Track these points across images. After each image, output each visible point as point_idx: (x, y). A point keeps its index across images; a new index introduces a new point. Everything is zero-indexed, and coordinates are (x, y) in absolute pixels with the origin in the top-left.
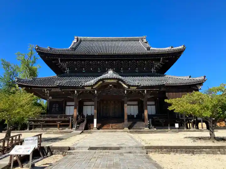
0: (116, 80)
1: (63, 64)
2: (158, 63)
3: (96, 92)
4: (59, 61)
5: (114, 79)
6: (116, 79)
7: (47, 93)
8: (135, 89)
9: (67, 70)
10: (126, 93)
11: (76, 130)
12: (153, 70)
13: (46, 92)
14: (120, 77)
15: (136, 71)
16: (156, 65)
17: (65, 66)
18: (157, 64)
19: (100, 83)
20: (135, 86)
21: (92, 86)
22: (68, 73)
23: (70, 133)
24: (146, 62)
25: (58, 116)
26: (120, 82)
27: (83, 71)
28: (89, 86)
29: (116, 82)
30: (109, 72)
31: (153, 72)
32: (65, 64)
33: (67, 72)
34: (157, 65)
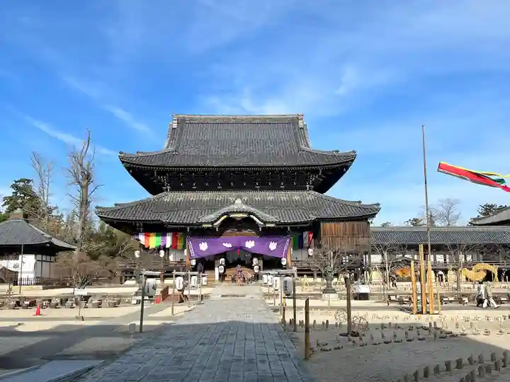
0: (245, 214)
1: (160, 177)
2: (316, 176)
4: (156, 173)
5: (243, 212)
6: (246, 212)
10: (260, 230)
14: (252, 210)
15: (281, 187)
16: (312, 178)
17: (163, 180)
19: (223, 218)
20: (272, 223)
21: (212, 223)
26: (252, 216)
27: (193, 188)
28: (208, 223)
32: (163, 177)
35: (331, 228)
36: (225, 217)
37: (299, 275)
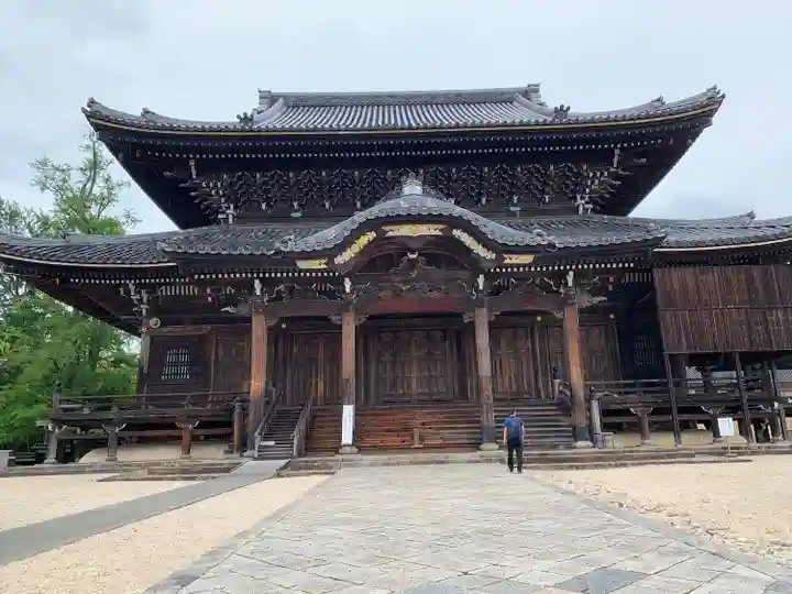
0: (436, 226)
1: (208, 184)
2: (602, 174)
3: (348, 285)
4: (194, 172)
5: (426, 219)
7: (141, 301)
8: (524, 266)
9: (228, 208)
10: (481, 288)
11: (260, 458)
12: (579, 201)
13: (135, 297)
14: (458, 211)
15: (512, 209)
16: (593, 182)
17: (217, 193)
18: (598, 174)
19: (364, 240)
20: (528, 249)
21: (329, 254)
22: (231, 220)
23: (228, 470)
24: (552, 168)
25: (183, 398)
26: (457, 233)
27: (294, 215)
28: (315, 254)
29: (438, 233)
30: (407, 190)
31: (580, 212)
32: (216, 186)
33: (226, 219)
34: (599, 179)
35: (684, 286)
36: (371, 236)
37: (606, 427)
